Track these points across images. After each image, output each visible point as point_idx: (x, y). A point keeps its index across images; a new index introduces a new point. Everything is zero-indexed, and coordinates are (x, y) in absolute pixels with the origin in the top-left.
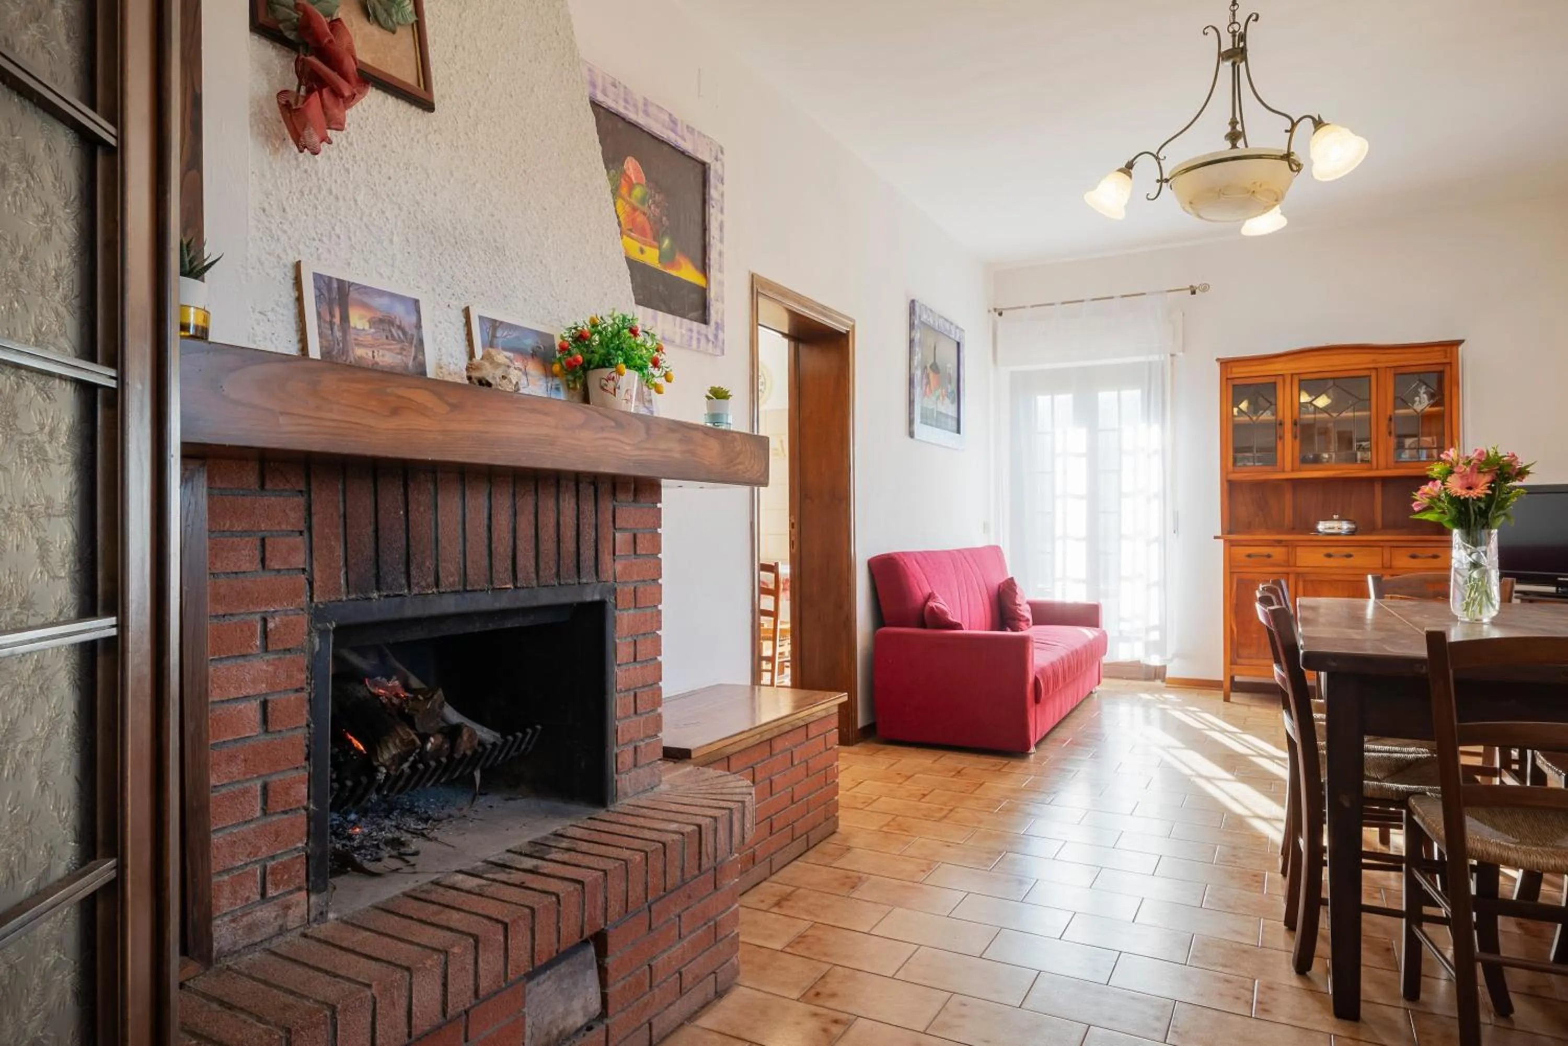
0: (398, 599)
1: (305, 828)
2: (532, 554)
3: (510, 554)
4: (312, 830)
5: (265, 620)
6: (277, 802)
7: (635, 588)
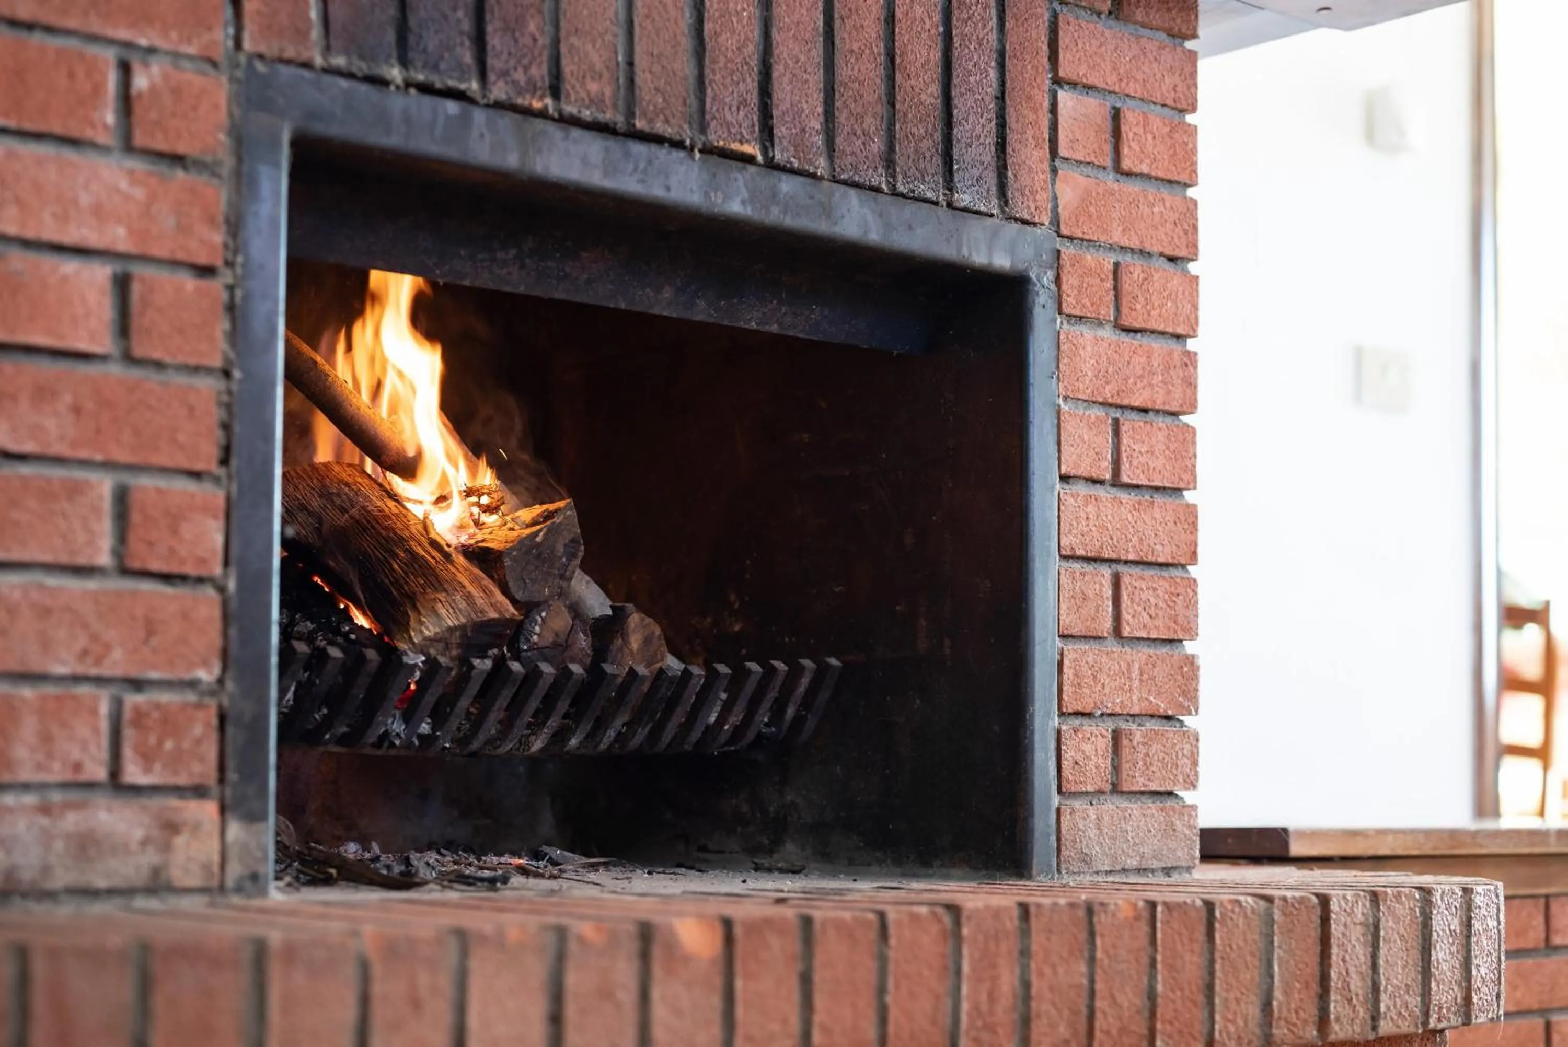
0: (452, 107)
1: (218, 642)
2: (816, 79)
3: (754, 62)
4: (234, 649)
5: (125, 69)
6: (150, 544)
7: (1117, 265)
